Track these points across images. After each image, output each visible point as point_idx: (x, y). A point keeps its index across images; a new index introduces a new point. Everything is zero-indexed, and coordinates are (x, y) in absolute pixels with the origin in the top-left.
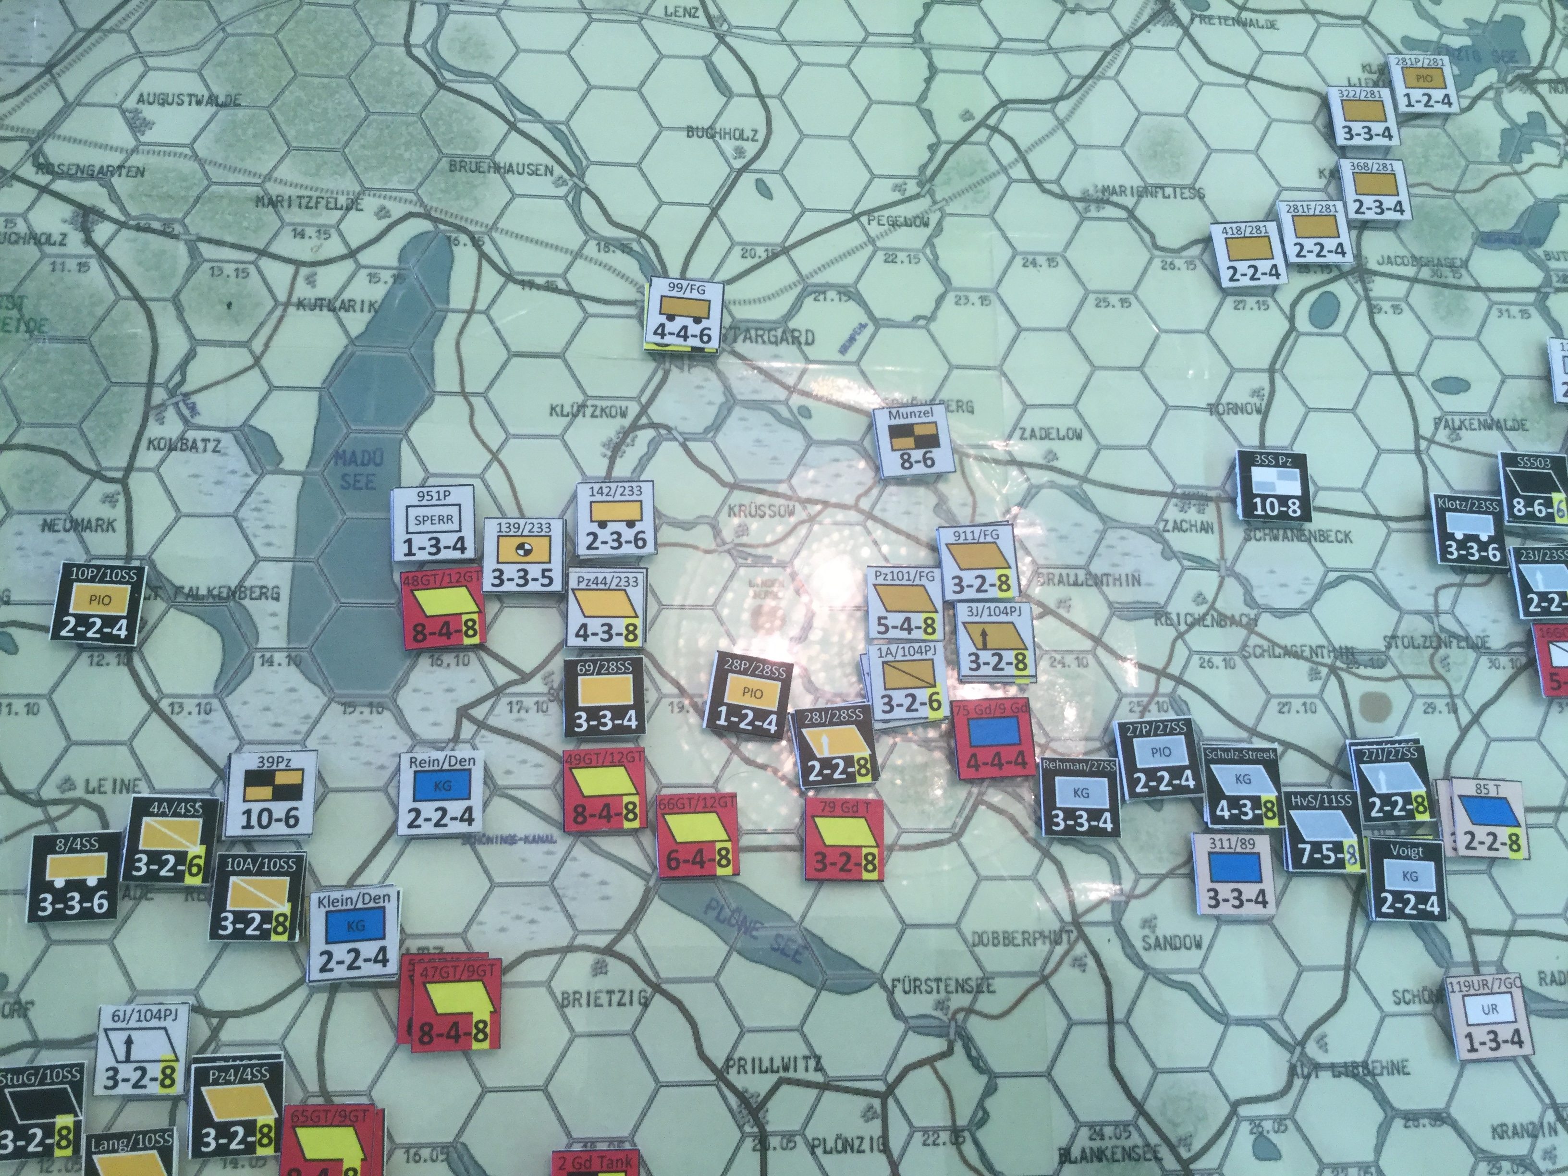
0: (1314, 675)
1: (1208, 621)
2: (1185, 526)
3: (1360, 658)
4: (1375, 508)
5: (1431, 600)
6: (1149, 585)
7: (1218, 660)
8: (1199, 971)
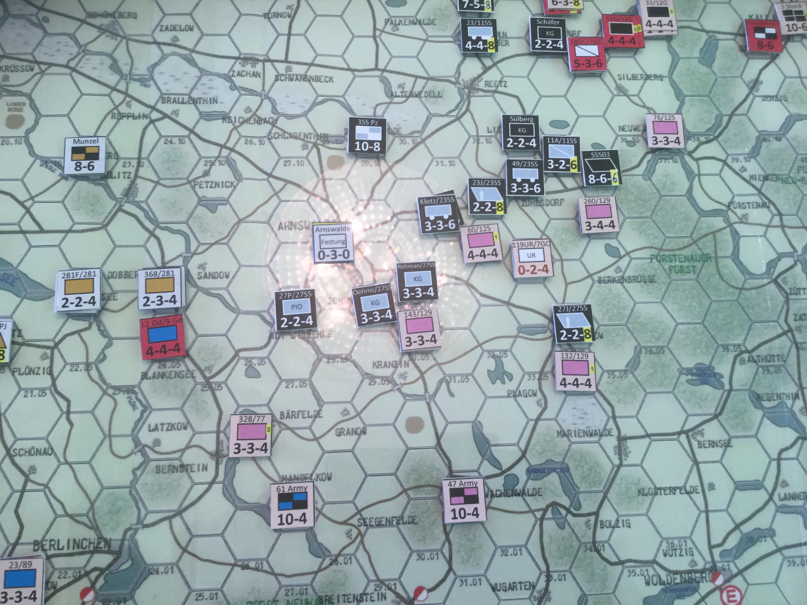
0: (304, 147)
1: (252, 121)
2: (244, 73)
3: (330, 139)
4: (347, 64)
5: (372, 111)
6: (222, 103)
7: (255, 141)
8: (227, 289)
